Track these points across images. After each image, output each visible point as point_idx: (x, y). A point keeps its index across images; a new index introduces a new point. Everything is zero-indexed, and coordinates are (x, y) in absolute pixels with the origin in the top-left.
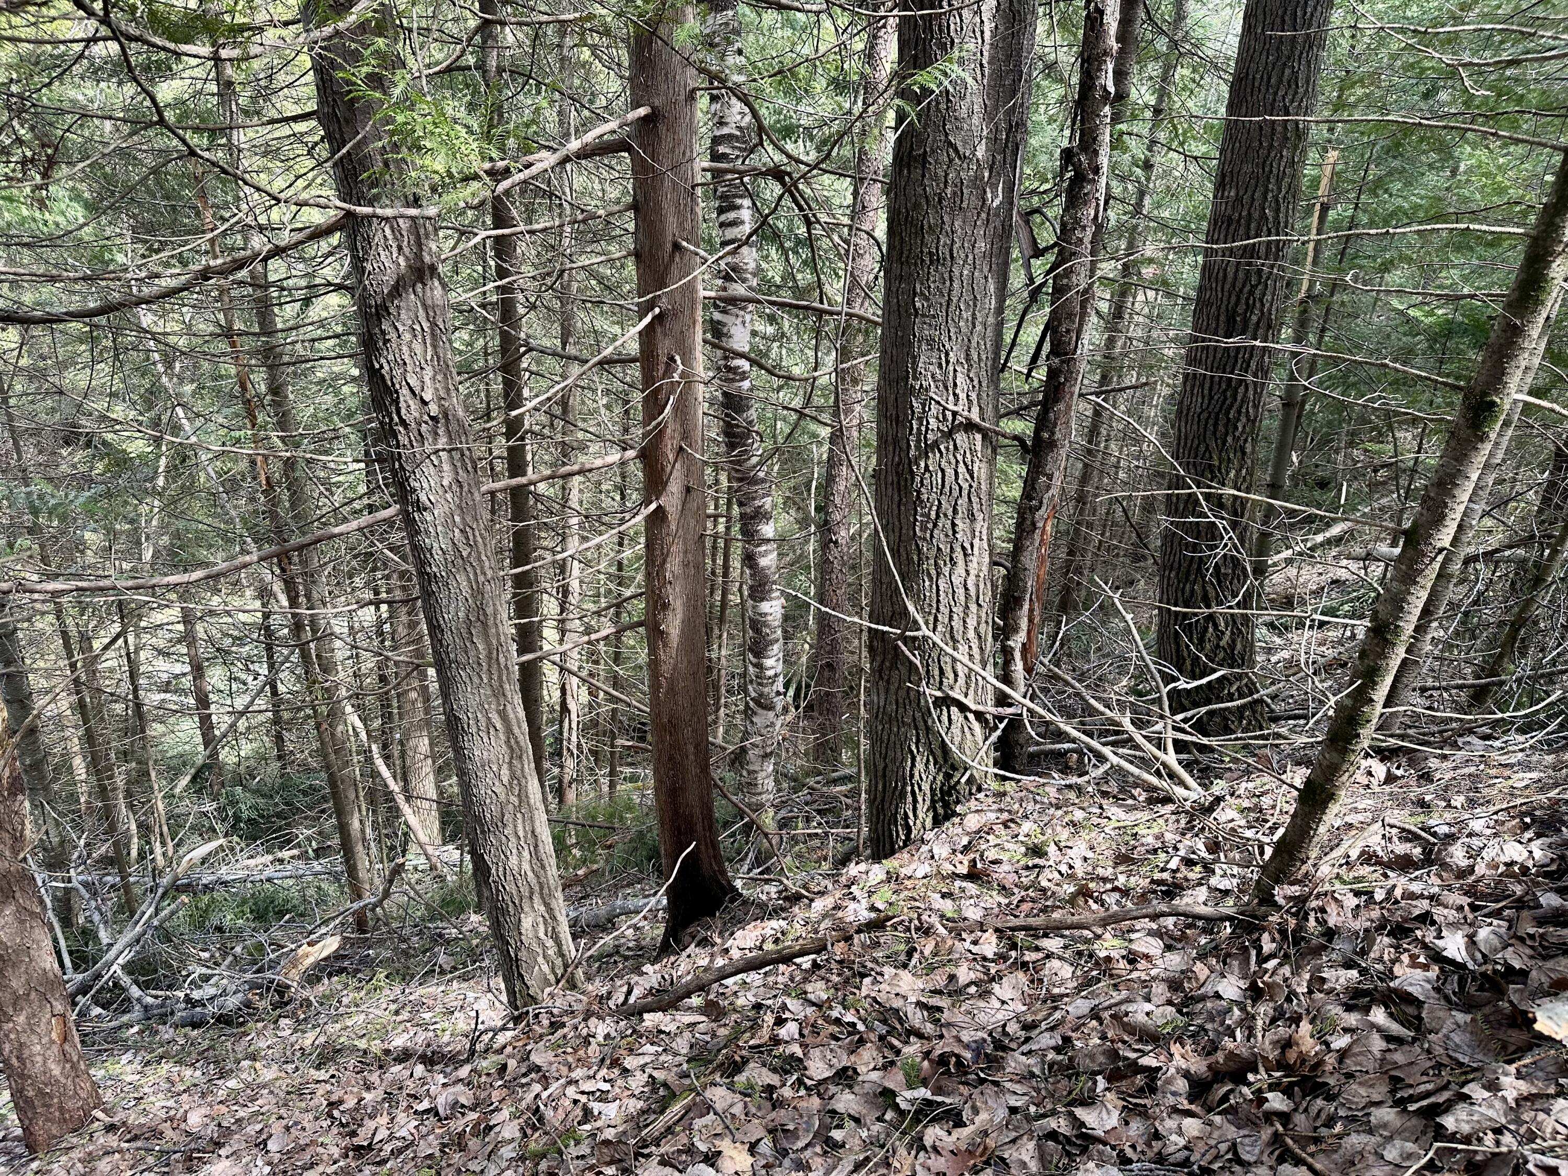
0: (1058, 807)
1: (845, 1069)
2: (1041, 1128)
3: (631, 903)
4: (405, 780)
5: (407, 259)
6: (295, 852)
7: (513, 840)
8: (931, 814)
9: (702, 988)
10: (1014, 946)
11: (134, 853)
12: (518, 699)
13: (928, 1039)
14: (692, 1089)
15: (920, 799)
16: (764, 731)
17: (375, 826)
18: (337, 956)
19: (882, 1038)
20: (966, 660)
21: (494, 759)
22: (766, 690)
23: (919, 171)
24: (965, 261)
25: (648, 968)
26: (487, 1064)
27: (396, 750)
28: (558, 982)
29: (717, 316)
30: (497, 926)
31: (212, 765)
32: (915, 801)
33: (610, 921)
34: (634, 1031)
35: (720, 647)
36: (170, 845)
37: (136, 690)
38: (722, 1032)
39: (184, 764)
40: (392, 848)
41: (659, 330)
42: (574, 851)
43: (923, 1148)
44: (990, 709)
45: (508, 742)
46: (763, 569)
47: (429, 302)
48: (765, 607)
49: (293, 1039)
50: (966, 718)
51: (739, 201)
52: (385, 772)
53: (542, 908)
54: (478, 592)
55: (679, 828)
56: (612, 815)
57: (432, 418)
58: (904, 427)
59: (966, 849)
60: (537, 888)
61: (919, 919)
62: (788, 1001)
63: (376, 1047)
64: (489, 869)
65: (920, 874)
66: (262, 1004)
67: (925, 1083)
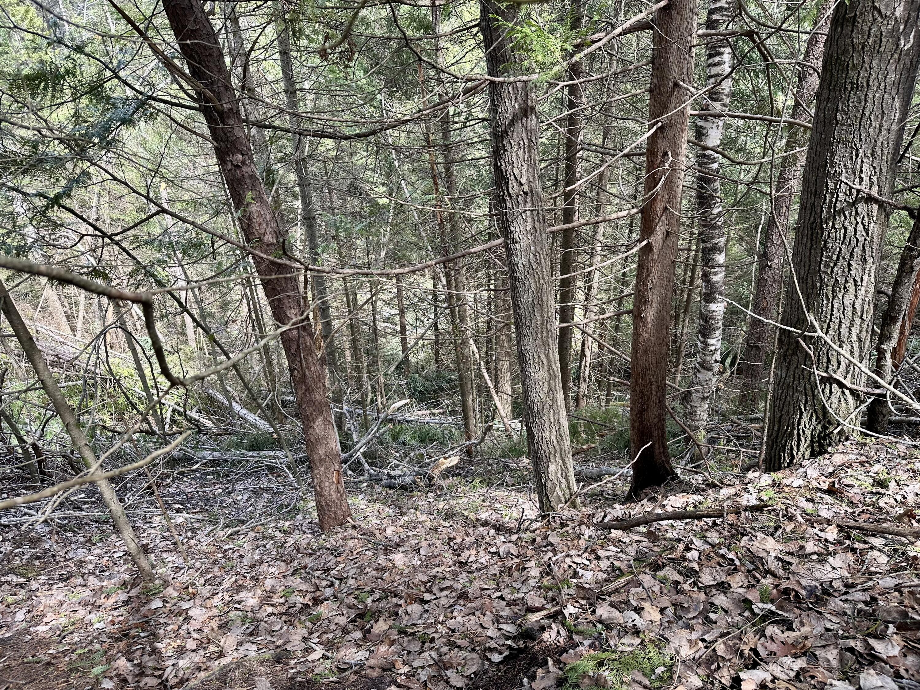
0: (904, 458)
1: (723, 583)
2: (844, 644)
3: (612, 469)
4: (496, 382)
5: (519, 104)
6: (441, 411)
7: (548, 423)
8: (809, 450)
9: (646, 522)
10: (848, 537)
11: (369, 400)
12: (556, 348)
13: (779, 578)
14: (632, 573)
15: (803, 439)
16: (704, 383)
17: (480, 403)
18: (456, 467)
19: (749, 571)
20: (848, 355)
21: (540, 378)
22: (708, 358)
23: (850, 28)
24: (878, 88)
25: (616, 505)
26: (526, 536)
27: (493, 365)
28: (566, 502)
29: (701, 123)
30: (536, 466)
31: (405, 362)
32: (799, 440)
33: (599, 477)
34: (606, 537)
35: (683, 327)
36: (385, 398)
37: (374, 322)
38: (656, 549)
39: (393, 359)
40: (487, 416)
41: (659, 135)
42: (583, 435)
43: (765, 636)
44: (862, 388)
45: (548, 370)
46: (714, 283)
47: (529, 128)
48: (713, 307)
49: (434, 503)
50: (843, 392)
51: (722, 50)
52: (487, 377)
53: (561, 462)
54: (539, 289)
55: (643, 432)
56: (605, 418)
57: (524, 193)
58: (820, 198)
59: (831, 474)
60: (558, 450)
61: (786, 510)
62: (695, 540)
63: (472, 516)
64: (534, 436)
65: (795, 484)
66: (422, 484)
67: (772, 601)
